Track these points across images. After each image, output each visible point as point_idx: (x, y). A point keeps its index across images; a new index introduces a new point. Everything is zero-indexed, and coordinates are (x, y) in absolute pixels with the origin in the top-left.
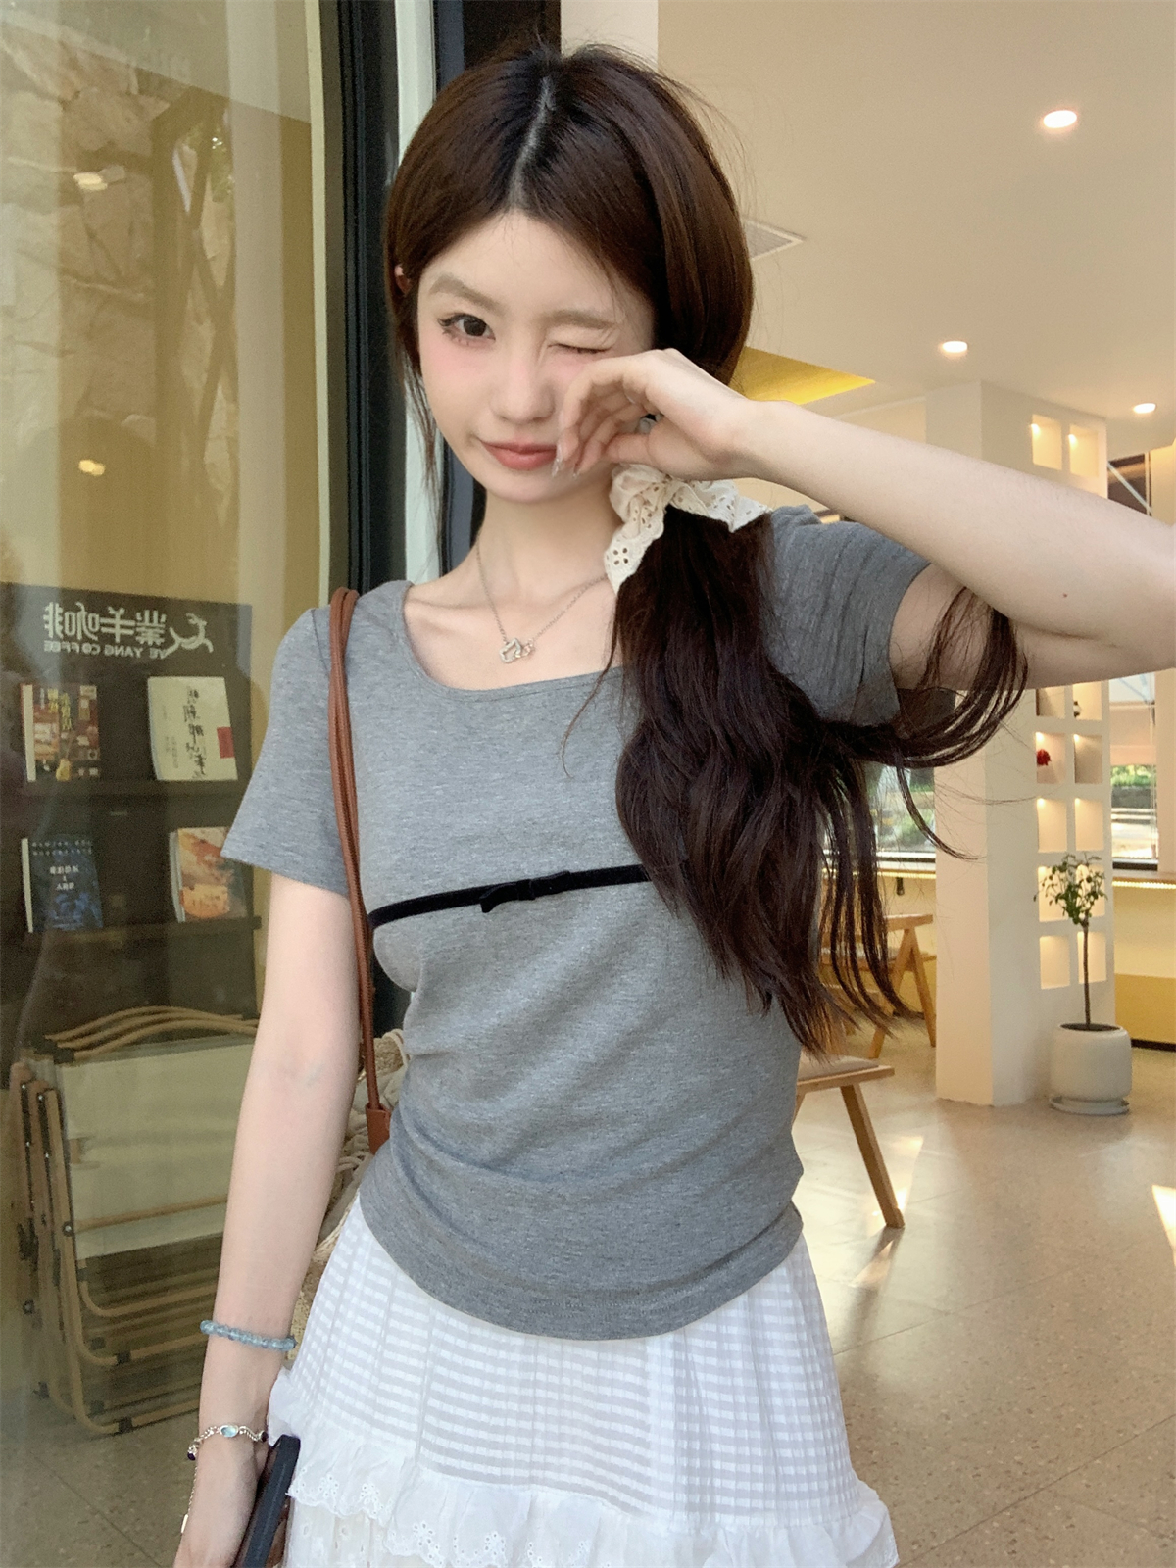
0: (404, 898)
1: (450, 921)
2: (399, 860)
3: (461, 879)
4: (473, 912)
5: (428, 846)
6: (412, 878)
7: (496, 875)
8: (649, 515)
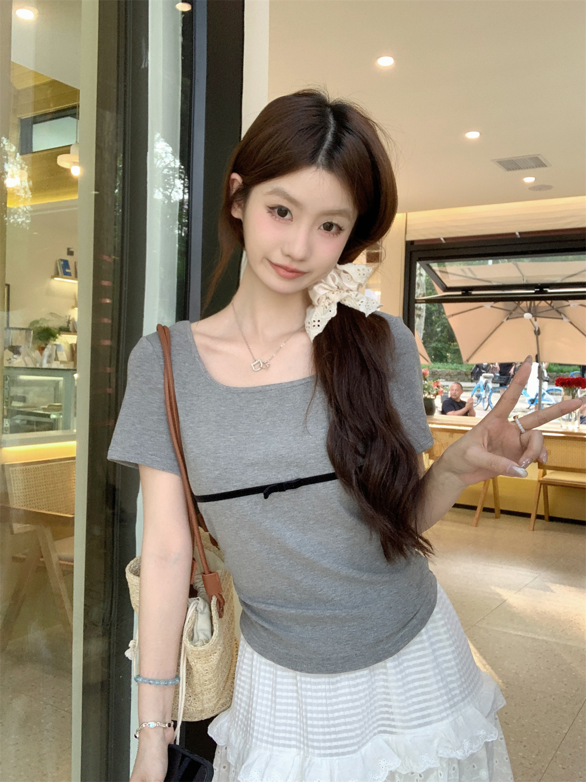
1: (246, 501)
4: (259, 497)
5: (233, 467)
6: (226, 482)
8: (329, 305)
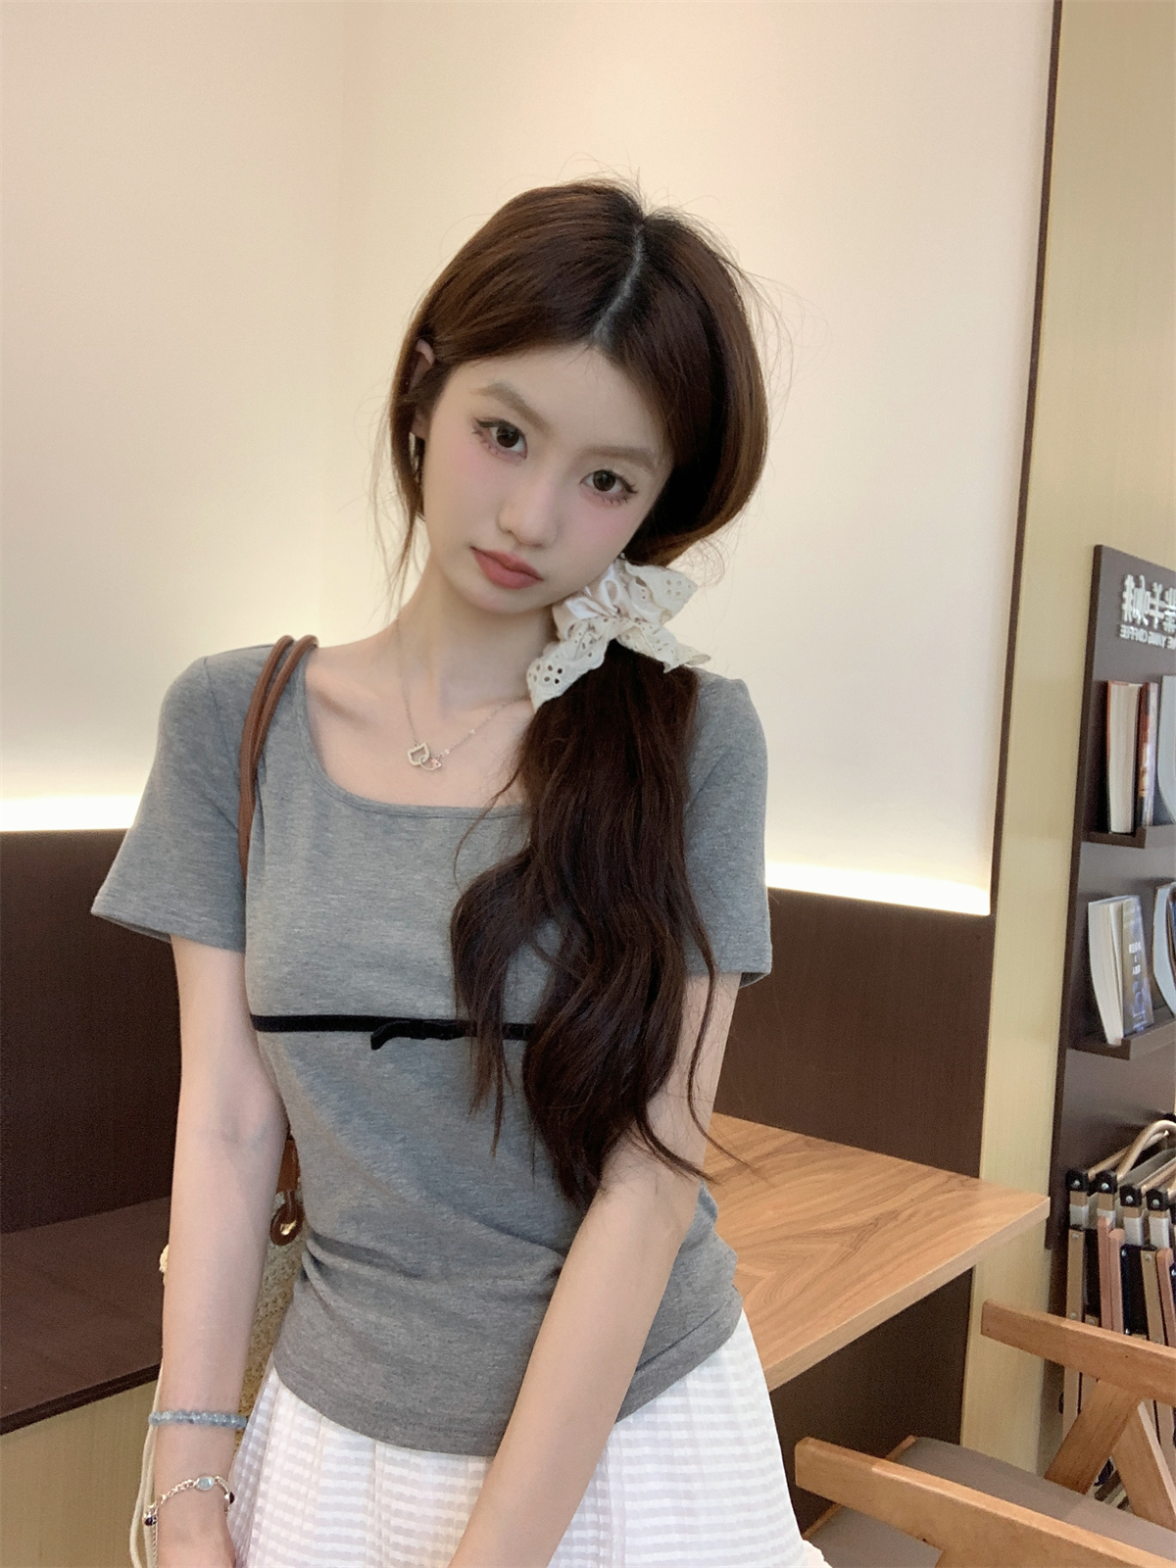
0: (292, 1013)
1: (335, 1044)
2: (290, 973)
3: (354, 1005)
4: (360, 1040)
5: (321, 963)
6: (302, 994)
7: (391, 1008)
8: (591, 642)
